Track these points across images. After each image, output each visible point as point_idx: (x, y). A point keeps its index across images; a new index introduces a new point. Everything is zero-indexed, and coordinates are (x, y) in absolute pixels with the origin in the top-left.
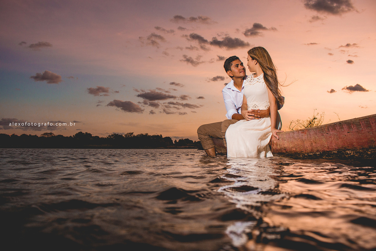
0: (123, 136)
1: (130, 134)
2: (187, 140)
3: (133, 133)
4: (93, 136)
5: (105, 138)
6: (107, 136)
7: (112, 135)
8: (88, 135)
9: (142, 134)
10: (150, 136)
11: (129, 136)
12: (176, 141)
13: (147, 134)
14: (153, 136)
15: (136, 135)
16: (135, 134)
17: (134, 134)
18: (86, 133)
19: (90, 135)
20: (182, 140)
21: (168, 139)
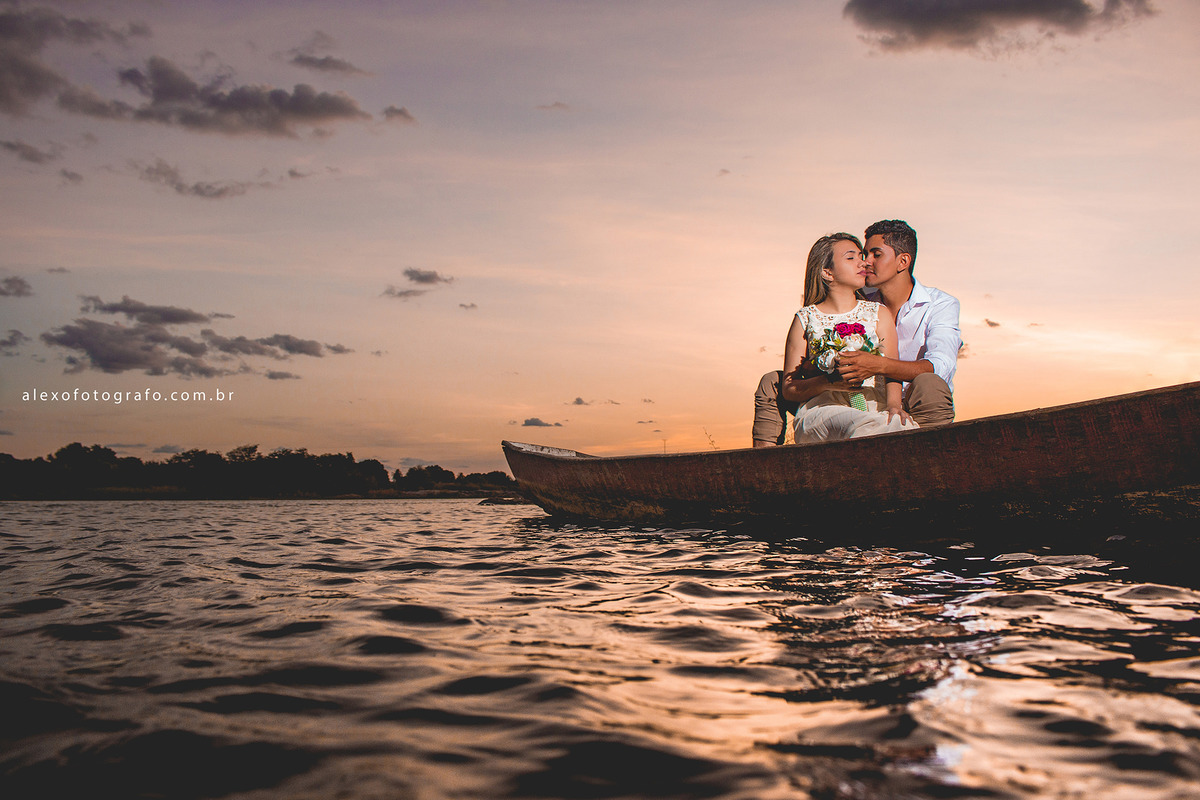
0: (224, 456)
1: (245, 449)
2: (435, 471)
3: (256, 447)
4: (118, 456)
5: (163, 464)
6: (169, 459)
7: (186, 455)
8: (103, 454)
9: (287, 453)
10: (314, 456)
11: (242, 457)
12: (397, 474)
13: (303, 451)
14: (323, 457)
15: (265, 454)
16: (264, 451)
17: (258, 450)
18: (97, 447)
19: (108, 453)
20: (420, 469)
21: (374, 467)
